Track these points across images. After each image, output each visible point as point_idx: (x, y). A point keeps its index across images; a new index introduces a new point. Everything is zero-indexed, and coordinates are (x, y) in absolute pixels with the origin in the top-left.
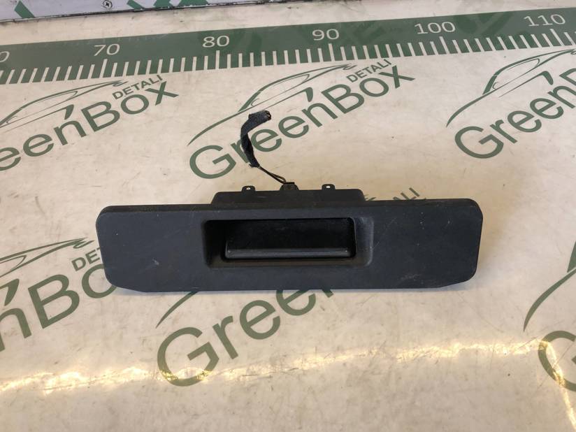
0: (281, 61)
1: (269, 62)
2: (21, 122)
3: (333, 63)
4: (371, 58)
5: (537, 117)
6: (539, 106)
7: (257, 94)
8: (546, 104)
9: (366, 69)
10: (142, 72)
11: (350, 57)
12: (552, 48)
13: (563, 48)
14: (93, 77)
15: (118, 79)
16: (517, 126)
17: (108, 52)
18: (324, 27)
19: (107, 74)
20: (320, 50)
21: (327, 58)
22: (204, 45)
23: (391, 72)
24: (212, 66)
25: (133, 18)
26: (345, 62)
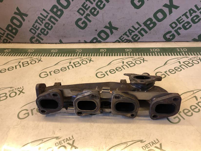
0: (117, 55)
1: (115, 55)
2: (60, 64)
3: (129, 56)
4: (138, 56)
5: (175, 71)
6: (176, 68)
7: (111, 62)
8: (178, 68)
9: (137, 58)
10: (86, 56)
11: (133, 55)
12: (182, 56)
13: (185, 56)
14: (75, 56)
15: (81, 57)
16: (170, 72)
17: (79, 51)
18: (128, 48)
19: (79, 56)
20: (127, 54)
21: (128, 55)
22: (100, 51)
23: (143, 59)
24: (102, 56)
25: (85, 44)
26: (132, 56)
